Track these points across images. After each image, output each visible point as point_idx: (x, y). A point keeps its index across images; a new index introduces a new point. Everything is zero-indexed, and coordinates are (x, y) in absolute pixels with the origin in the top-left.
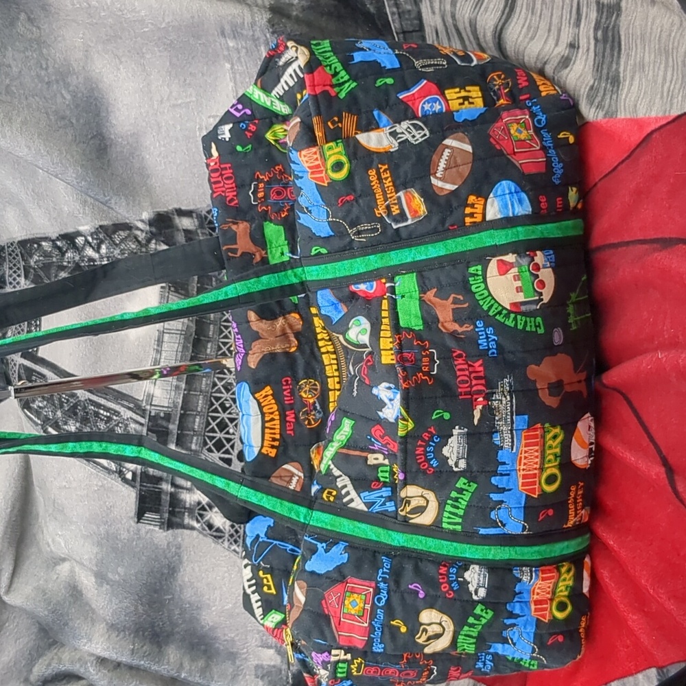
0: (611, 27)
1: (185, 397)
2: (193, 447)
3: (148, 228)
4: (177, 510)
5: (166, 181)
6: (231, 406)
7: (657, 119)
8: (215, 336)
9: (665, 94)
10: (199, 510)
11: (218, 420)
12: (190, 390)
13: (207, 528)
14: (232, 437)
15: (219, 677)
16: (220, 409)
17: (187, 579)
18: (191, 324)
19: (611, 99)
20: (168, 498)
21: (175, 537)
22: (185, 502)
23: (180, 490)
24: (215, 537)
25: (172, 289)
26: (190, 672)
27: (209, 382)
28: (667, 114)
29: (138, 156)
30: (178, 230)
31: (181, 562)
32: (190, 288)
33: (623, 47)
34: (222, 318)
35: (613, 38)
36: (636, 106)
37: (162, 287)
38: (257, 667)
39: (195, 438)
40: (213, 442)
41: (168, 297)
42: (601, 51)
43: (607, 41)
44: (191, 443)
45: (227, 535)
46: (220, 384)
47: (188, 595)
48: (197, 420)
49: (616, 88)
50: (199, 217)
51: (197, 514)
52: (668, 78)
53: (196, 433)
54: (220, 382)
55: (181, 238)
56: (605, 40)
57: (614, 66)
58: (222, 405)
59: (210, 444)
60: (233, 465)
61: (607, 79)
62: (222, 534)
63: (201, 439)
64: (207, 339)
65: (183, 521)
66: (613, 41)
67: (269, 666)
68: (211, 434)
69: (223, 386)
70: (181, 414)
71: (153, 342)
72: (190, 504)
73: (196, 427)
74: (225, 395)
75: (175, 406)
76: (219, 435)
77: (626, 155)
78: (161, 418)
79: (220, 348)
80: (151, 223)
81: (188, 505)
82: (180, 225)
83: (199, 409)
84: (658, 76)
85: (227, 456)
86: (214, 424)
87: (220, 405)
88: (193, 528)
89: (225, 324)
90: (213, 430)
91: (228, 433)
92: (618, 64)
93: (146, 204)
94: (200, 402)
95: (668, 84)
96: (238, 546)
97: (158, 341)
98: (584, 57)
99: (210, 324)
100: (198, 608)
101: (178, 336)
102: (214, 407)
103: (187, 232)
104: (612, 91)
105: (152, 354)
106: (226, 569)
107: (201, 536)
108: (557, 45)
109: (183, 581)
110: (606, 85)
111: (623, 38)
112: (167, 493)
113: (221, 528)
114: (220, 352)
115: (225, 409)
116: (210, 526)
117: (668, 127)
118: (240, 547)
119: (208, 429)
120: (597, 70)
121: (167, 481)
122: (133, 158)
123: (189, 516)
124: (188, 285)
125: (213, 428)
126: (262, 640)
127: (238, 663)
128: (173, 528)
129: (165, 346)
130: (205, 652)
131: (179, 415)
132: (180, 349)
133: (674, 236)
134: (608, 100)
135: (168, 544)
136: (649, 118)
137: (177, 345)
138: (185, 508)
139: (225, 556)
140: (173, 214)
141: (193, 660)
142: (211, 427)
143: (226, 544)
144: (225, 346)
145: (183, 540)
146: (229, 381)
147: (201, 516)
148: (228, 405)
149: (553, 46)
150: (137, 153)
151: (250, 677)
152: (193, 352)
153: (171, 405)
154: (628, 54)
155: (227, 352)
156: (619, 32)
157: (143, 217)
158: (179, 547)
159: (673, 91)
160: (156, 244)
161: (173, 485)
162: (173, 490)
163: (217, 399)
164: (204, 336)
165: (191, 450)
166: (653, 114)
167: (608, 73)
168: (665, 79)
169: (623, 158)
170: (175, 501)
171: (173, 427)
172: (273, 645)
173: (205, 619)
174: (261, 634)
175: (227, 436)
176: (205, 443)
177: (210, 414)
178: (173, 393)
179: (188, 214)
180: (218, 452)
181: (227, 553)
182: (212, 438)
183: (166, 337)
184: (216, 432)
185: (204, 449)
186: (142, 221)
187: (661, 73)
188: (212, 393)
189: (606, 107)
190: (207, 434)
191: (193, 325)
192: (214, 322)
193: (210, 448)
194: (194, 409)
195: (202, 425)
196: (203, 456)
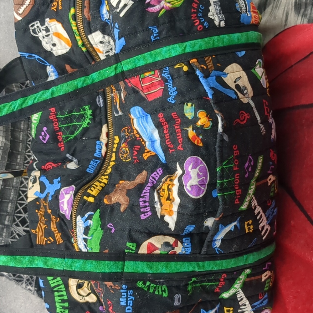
1: (2, 190)
2: (6, 223)
8: (23, 151)
11: (24, 206)
12: (5, 186)
13: (12, 275)
16: (25, 198)
24: (17, 281)
27: (18, 181)
34: (27, 139)
39: (8, 217)
40: (20, 220)
44: (5, 220)
45: (25, 280)
48: (10, 205)
53: (8, 214)
54: (26, 181)
59: (18, 221)
62: (22, 279)
63: (11, 218)
64: (17, 152)
68: (19, 215)
69: (27, 184)
73: (9, 210)
76: (24, 215)
83: (11, 198)
86: (20, 208)
88: (3, 275)
90: (20, 212)
94: (12, 193)
96: (32, 286)
99: (20, 143)
102: (21, 197)
106: (23, 301)
107: (8, 280)
114: (26, 162)
116: (15, 274)
118: (33, 288)
119: (17, 211)
139: (23, 293)
143: (24, 285)
152: (8, 160)
165: (5, 225)
176: (14, 221)
177: (19, 202)
180: (23, 226)
181: (24, 291)
182: (19, 217)
184: (22, 213)
185: (14, 224)
188: (20, 188)
189: (308, 16)
190: (15, 214)
191: (8, 143)
192: (22, 142)
193: (17, 223)
194: (8, 198)
195: (12, 209)
196: (12, 229)
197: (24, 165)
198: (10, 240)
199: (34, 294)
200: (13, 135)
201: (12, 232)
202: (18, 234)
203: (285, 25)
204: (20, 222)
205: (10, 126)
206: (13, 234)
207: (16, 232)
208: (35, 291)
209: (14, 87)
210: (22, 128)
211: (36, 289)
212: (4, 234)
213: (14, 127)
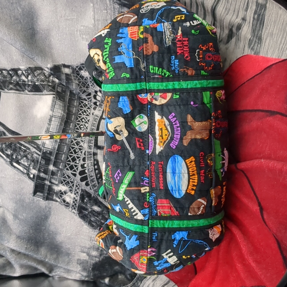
0: (261, 14)
1: (59, 146)
2: (60, 167)
3: (50, 71)
4: (51, 193)
5: (60, 51)
6: (78, 152)
7: (275, 59)
8: (74, 120)
9: (280, 49)
10: (60, 194)
11: (72, 157)
12: (61, 143)
13: (63, 202)
14: (77, 165)
15: (62, 262)
16: (73, 152)
17: (52, 222)
18: (64, 114)
19: (257, 46)
20: (48, 187)
21: (49, 204)
22: (55, 190)
23: (53, 185)
24: (66, 206)
25: (58, 98)
26: (50, 259)
27: (70, 140)
28: (280, 58)
29: (49, 39)
30: (63, 74)
31: (50, 215)
32: (66, 98)
33: (265, 24)
34: (78, 113)
35: (262, 20)
36: (267, 52)
37: (54, 97)
38: (78, 260)
39: (62, 164)
40: (69, 166)
41: (56, 101)
42: (255, 24)
43: (259, 20)
44: (60, 165)
45: (71, 206)
46: (74, 142)
47: (52, 228)
48: (63, 156)
49: (260, 42)
50: (73, 68)
51: (59, 196)
52: (283, 43)
53: (62, 162)
54: (75, 141)
55: (63, 77)
56: (258, 20)
57: (260, 32)
58: (75, 151)
59: (68, 167)
60: (77, 177)
61: (257, 37)
62: (69, 205)
63: (64, 164)
64: (71, 121)
65: (53, 198)
66: (261, 21)
67: (83, 260)
68: (69, 163)
69: (76, 143)
70: (56, 153)
71: (47, 120)
72: (57, 191)
73: (62, 159)
74: (76, 147)
75: (54, 149)
76: (72, 163)
77: (259, 72)
78: (48, 153)
79: (76, 126)
80: (51, 69)
81: (55, 191)
82: (64, 71)
83: (64, 151)
84: (278, 40)
85: (74, 173)
86: (70, 159)
87: (74, 151)
88: (57, 201)
89: (79, 115)
90: (69, 161)
91: (76, 163)
92: (262, 31)
93: (50, 61)
94: (65, 148)
95: (282, 45)
96: (75, 210)
97: (50, 120)
98: (248, 25)
99: (73, 115)
100: (56, 234)
101: (59, 119)
102: (71, 151)
103: (67, 75)
104: (258, 43)
105: (47, 125)
106: (69, 219)
107: (60, 205)
108: (237, 18)
109: (50, 222)
110: (256, 39)
111: (265, 20)
112: (47, 185)
113: (69, 202)
114: (76, 128)
115: (75, 152)
116: (64, 201)
117: (279, 63)
118: (76, 211)
119: (67, 160)
120: (253, 32)
121: (48, 180)
122: (46, 40)
123: (56, 196)
124: (65, 97)
125: (70, 160)
126: (81, 250)
127: (70, 257)
128: (48, 200)
129: (52, 122)
130: (57, 251)
131: (55, 153)
132: (59, 125)
133: (276, 111)
134: (256, 46)
135: (46, 206)
136: (272, 58)
137: (57, 123)
138: (54, 192)
140: (61, 66)
141: (51, 254)
142: (69, 159)
143: (70, 209)
144: (78, 125)
145: (52, 206)
146: (79, 141)
147: (61, 196)
148: (77, 151)
149: (235, 18)
150: (48, 38)
151: (75, 264)
152: (64, 126)
153: (53, 148)
154: (266, 28)
155: (79, 128)
156: (264, 17)
157: (48, 67)
158: (50, 208)
159: (284, 48)
160: (53, 77)
161: (50, 182)
162: (50, 184)
163: (73, 148)
164: (70, 120)
165: (59, 169)
166: (274, 57)
167: (257, 35)
168: (281, 42)
169: (258, 73)
170: (50, 189)
171: (53, 158)
172: (86, 252)
173: (58, 239)
174: (81, 247)
175: (75, 164)
176: (66, 166)
177: (69, 154)
178: (54, 143)
179: (68, 67)
180: (71, 170)
181: (70, 213)
182: (69, 164)
183: (53, 119)
184: (71, 162)
185: (65, 168)
186: (48, 68)
187: (280, 39)
188: (71, 145)
189: (255, 50)
190: (67, 162)
191: (65, 115)
192: (74, 114)
193: (67, 168)
194: (62, 151)
195: (65, 158)
196: (64, 172)
197: (74, 130)
198: (62, 178)
199: (76, 215)
200: (68, 109)
201: (64, 173)
202: (68, 175)
203: (243, 53)
204: (69, 167)
205: (67, 103)
206: (65, 175)
207: (66, 174)
208: (78, 214)
209: (72, 76)
210: (75, 105)
211: (78, 212)
212: (59, 174)
213: (70, 104)
